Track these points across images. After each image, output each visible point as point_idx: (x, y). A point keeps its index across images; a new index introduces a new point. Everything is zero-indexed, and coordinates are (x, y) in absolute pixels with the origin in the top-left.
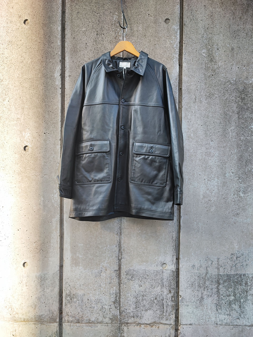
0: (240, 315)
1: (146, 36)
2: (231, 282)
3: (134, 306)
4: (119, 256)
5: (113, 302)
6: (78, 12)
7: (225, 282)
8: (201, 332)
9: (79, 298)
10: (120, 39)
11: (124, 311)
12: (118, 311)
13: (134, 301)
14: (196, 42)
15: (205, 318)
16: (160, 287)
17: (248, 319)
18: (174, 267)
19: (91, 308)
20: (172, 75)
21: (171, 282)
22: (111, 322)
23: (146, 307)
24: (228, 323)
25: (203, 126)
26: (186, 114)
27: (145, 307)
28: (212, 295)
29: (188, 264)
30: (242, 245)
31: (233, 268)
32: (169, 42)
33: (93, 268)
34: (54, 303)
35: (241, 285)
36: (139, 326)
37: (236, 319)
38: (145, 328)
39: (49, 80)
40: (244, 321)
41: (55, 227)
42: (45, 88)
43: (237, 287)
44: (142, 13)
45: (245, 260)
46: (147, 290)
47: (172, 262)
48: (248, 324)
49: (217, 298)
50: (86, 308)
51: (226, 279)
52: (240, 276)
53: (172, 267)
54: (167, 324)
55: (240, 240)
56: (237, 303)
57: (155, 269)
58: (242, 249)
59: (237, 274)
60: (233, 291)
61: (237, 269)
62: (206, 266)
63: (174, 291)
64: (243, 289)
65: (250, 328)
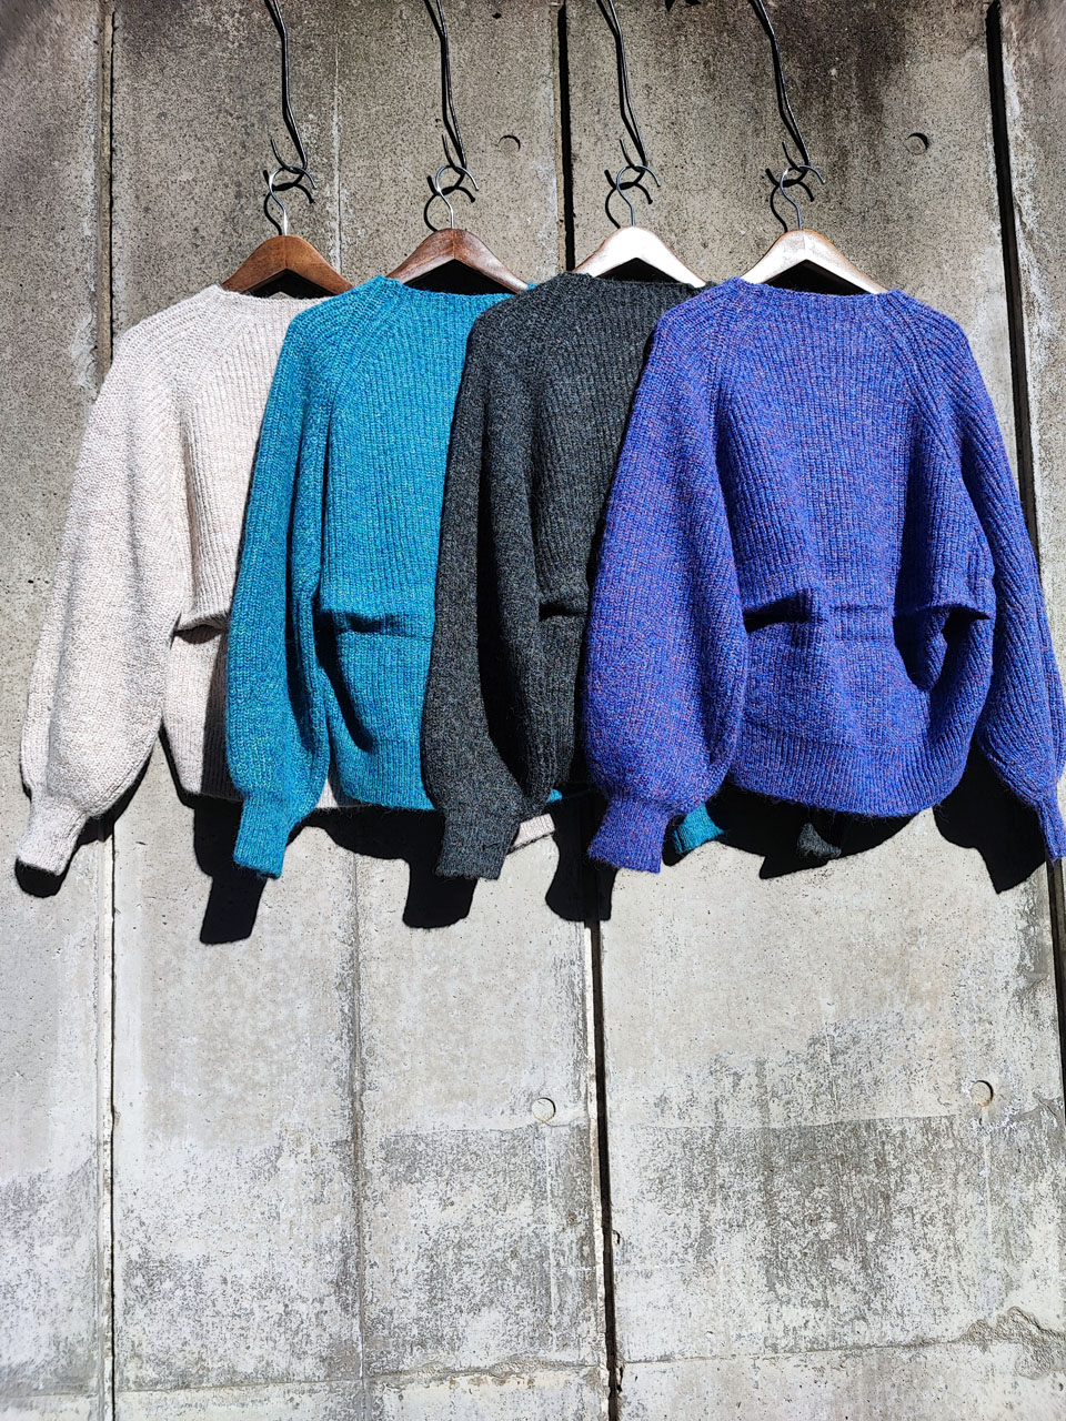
0: (868, 1303)
2: (821, 1158)
3: (422, 1296)
4: (352, 1078)
5: (332, 1282)
6: (164, 114)
7: (794, 1159)
9: (187, 1277)
10: (330, 210)
11: (380, 1321)
12: (354, 1321)
13: (423, 1272)
15: (726, 1323)
16: (528, 1202)
17: (901, 1315)
18: (583, 1113)
19: (239, 1316)
21: (576, 1175)
22: (328, 1376)
23: (475, 1296)
24: (820, 1338)
27: (471, 1295)
28: (744, 1221)
29: (639, 1094)
30: (852, 1001)
31: (822, 1097)
32: (516, 222)
33: (241, 1141)
34: (77, 1304)
35: (859, 1172)
36: (447, 1383)
37: (851, 1320)
38: (474, 1388)
39: (46, 371)
40: (887, 1328)
41: (74, 970)
42: (31, 401)
43: (845, 1178)
44: (412, 114)
45: (865, 1060)
46: (477, 1220)
47: (576, 1091)
48: (902, 1338)
49: (768, 1232)
50: (214, 1319)
51: (796, 1146)
52: (855, 1131)
53: (577, 1109)
54: (567, 1365)
55: (840, 982)
56: (849, 1249)
57: (507, 1123)
58: (852, 1016)
59: (842, 1123)
60: (830, 1199)
61: (837, 1104)
62: (712, 1096)
63: (587, 1217)
64: (868, 1186)
65: (913, 1352)
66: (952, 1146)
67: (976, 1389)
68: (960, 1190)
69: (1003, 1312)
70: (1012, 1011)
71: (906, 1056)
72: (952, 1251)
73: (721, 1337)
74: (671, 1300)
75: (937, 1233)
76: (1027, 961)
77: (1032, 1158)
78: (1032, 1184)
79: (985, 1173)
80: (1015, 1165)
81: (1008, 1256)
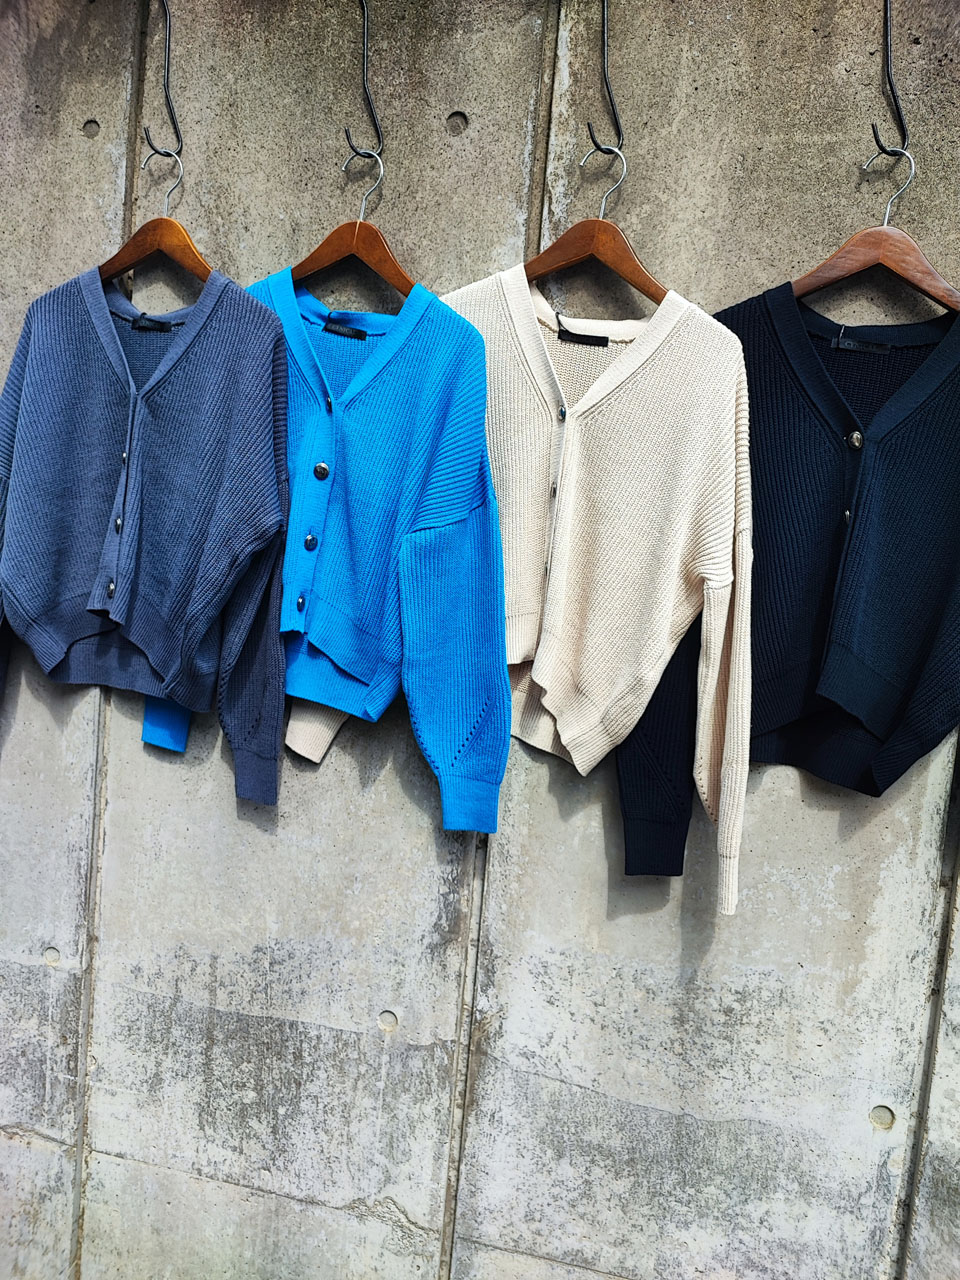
0: (273, 1160)
2: (251, 1041)
7: (230, 1037)
8: (150, 1187)
15: (166, 1143)
16: (34, 1021)
17: (298, 1176)
18: (79, 966)
21: (69, 1008)
24: (234, 1175)
28: (187, 1074)
29: (120, 960)
30: (292, 924)
31: (259, 995)
32: (91, 203)
35: (280, 1059)
37: (259, 1169)
40: (286, 1182)
43: (268, 1061)
44: (18, 102)
45: (296, 974)
46: (1, 1023)
47: (76, 948)
48: (295, 1192)
49: (204, 1087)
51: (233, 1027)
52: (280, 1026)
53: (74, 961)
54: (54, 1140)
55: (285, 907)
56: (264, 1115)
57: (26, 959)
58: (291, 936)
59: (271, 1018)
60: (254, 1074)
61: (269, 1003)
62: (175, 974)
63: (75, 1041)
64: (285, 1071)
65: (304, 1207)
66: (356, 1056)
67: (349, 1249)
68: (359, 1093)
69: (380, 1197)
70: (424, 961)
71: (330, 977)
72: (345, 1139)
73: (161, 1152)
74: (128, 1116)
75: (335, 1122)
76: (443, 921)
77: (421, 1084)
78: (418, 1105)
79: (381, 1085)
80: (406, 1085)
81: (390, 1156)
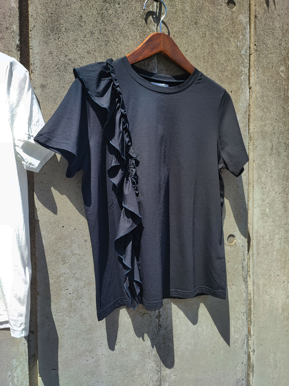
1: (198, 25)
14: (272, 51)
20: (240, 104)
25: (282, 195)
26: (259, 174)
